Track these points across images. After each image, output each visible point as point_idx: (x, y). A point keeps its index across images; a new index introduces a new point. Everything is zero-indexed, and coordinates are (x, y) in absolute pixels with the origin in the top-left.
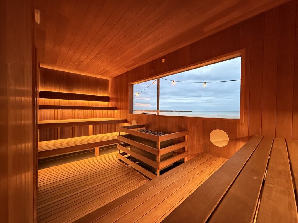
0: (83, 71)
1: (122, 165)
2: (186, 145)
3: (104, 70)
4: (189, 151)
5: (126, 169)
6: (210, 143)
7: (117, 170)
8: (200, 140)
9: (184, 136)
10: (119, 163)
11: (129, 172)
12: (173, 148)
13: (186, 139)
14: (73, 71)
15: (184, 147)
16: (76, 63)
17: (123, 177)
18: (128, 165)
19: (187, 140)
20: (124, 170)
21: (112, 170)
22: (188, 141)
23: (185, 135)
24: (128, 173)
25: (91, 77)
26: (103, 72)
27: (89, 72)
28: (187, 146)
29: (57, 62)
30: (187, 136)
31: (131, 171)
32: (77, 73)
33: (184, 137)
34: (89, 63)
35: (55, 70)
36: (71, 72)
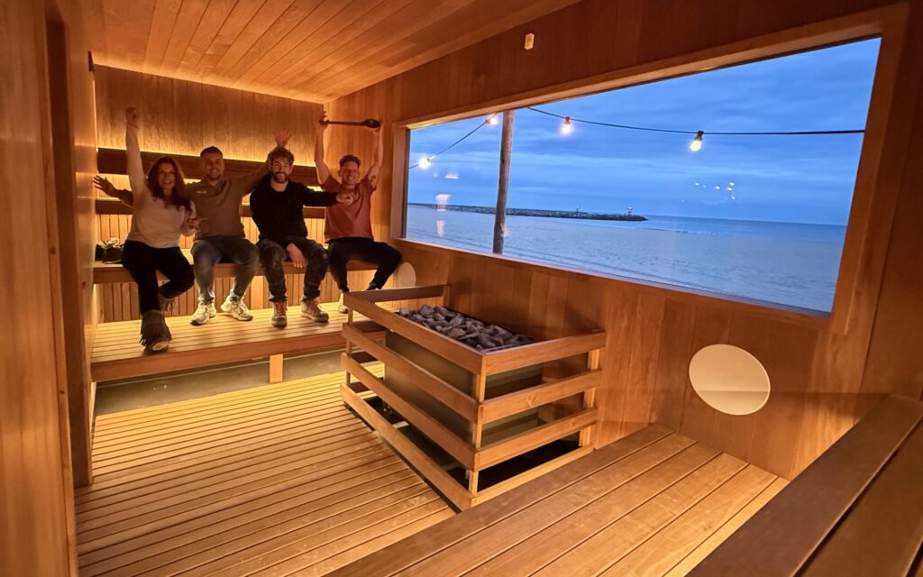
0: (237, 76)
1: (353, 428)
2: (592, 387)
3: (304, 73)
4: (602, 408)
5: (366, 445)
6: (688, 394)
7: (334, 446)
8: (650, 375)
9: (587, 354)
10: (342, 419)
11: (376, 457)
12: (535, 398)
13: (594, 362)
14: (202, 77)
15: (583, 393)
16: (208, 52)
17: (350, 474)
18: (373, 429)
19: (596, 367)
20: (357, 448)
21: (319, 443)
22: (599, 369)
23: (592, 350)
24: (372, 462)
25: (261, 96)
26: (304, 79)
27: (255, 81)
28: (594, 389)
29: (146, 47)
30: (598, 351)
31: (381, 455)
32: (214, 84)
33: (586, 356)
34: (253, 50)
35: (141, 73)
36: (196, 79)
